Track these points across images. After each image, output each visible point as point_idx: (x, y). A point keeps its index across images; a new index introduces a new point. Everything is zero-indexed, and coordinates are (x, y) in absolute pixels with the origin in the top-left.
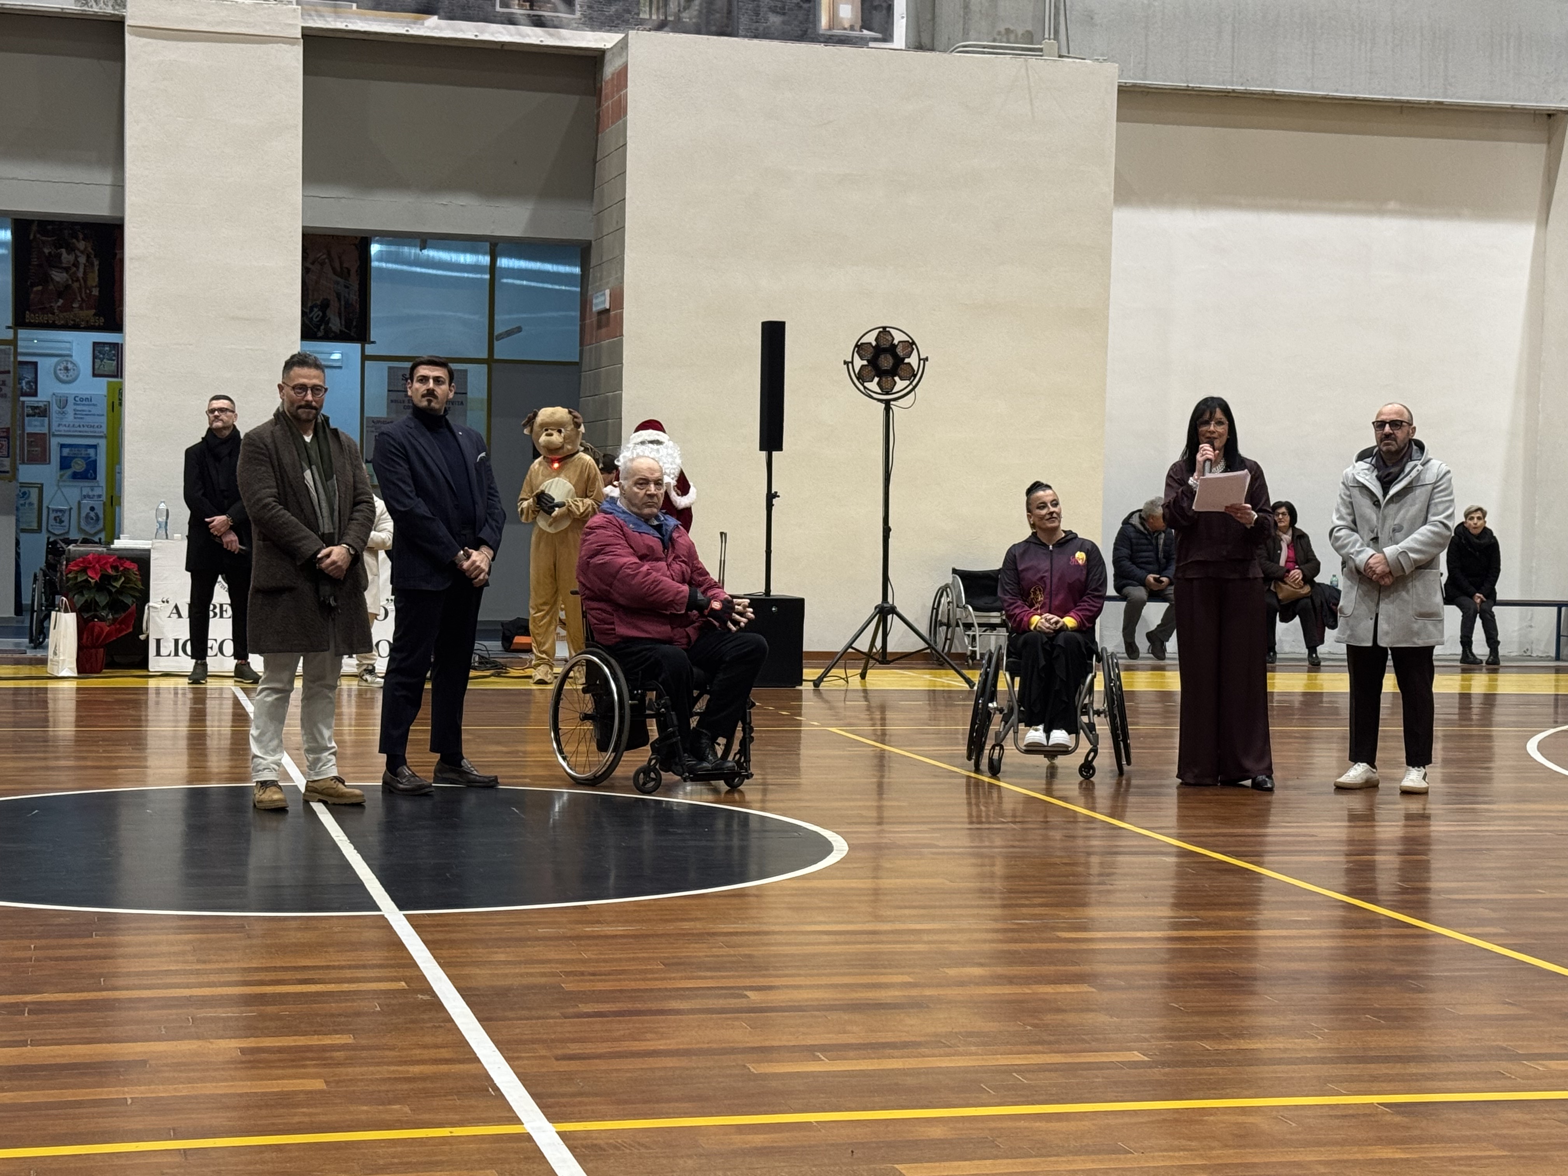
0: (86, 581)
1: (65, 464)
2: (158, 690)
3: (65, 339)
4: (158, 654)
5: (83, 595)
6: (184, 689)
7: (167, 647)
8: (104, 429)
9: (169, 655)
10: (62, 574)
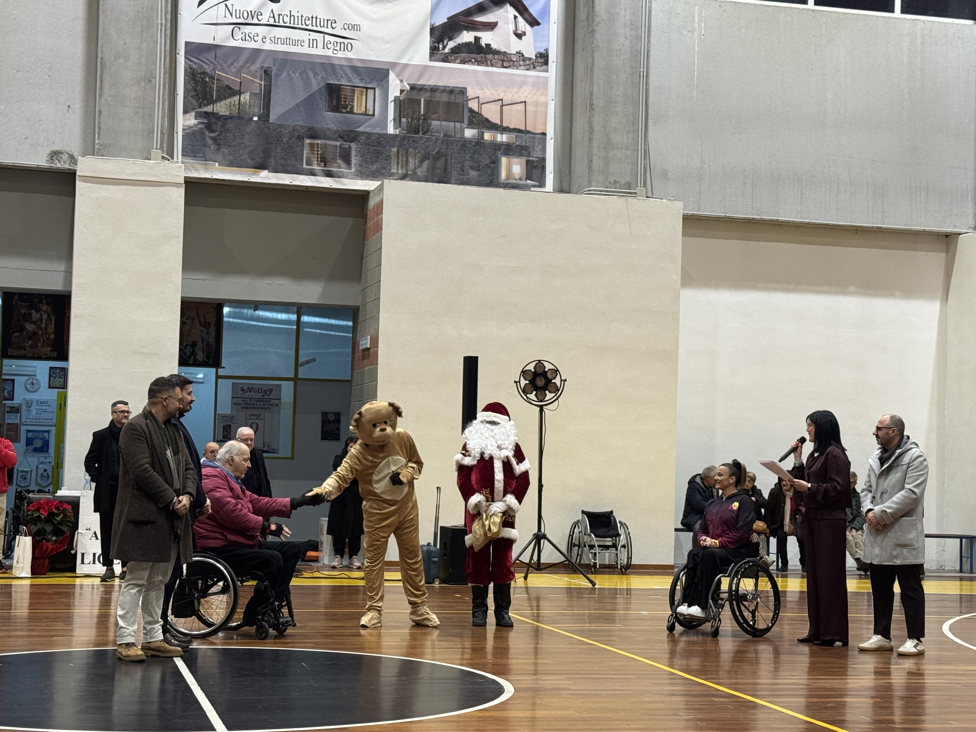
0: (39, 516)
1: (29, 442)
2: (81, 586)
3: (33, 365)
4: (83, 562)
5: (37, 525)
7: (89, 558)
8: (54, 421)
9: (89, 563)
10: (24, 512)
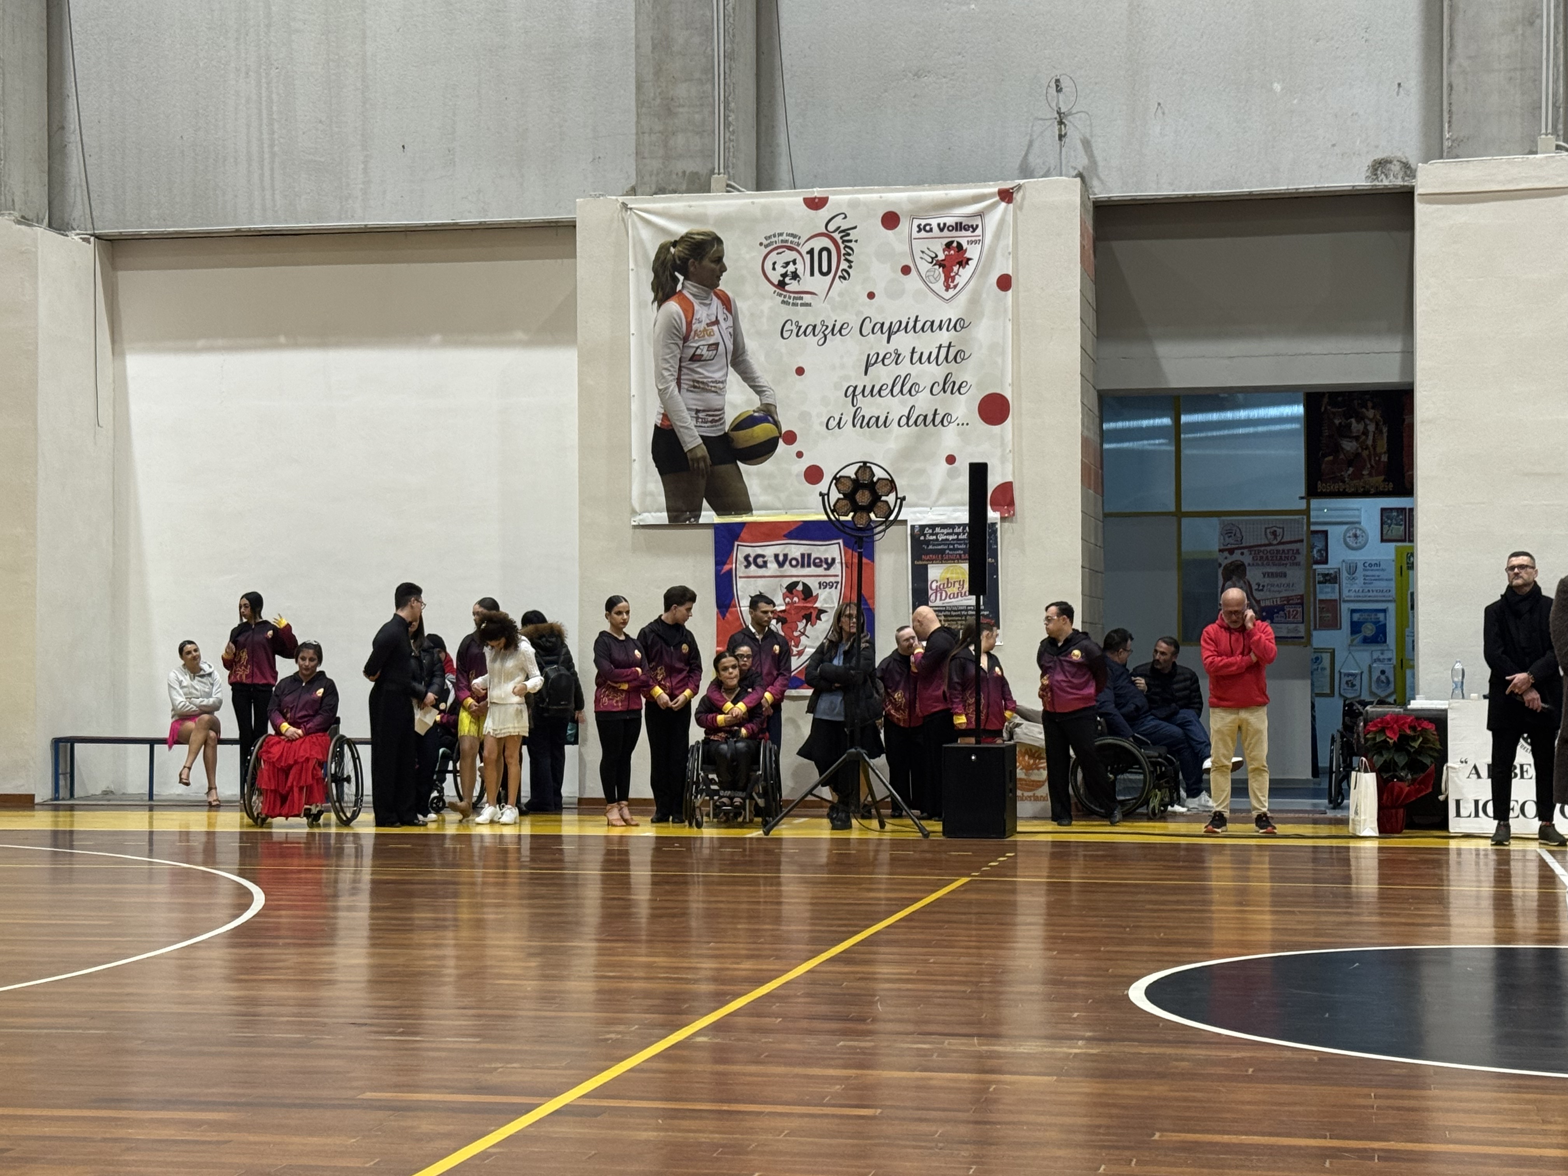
0: (1385, 741)
1: (1355, 628)
2: (1459, 851)
3: (1355, 506)
4: (1458, 814)
5: (1382, 755)
6: (1486, 850)
7: (1467, 808)
8: (1393, 593)
9: (1470, 816)
